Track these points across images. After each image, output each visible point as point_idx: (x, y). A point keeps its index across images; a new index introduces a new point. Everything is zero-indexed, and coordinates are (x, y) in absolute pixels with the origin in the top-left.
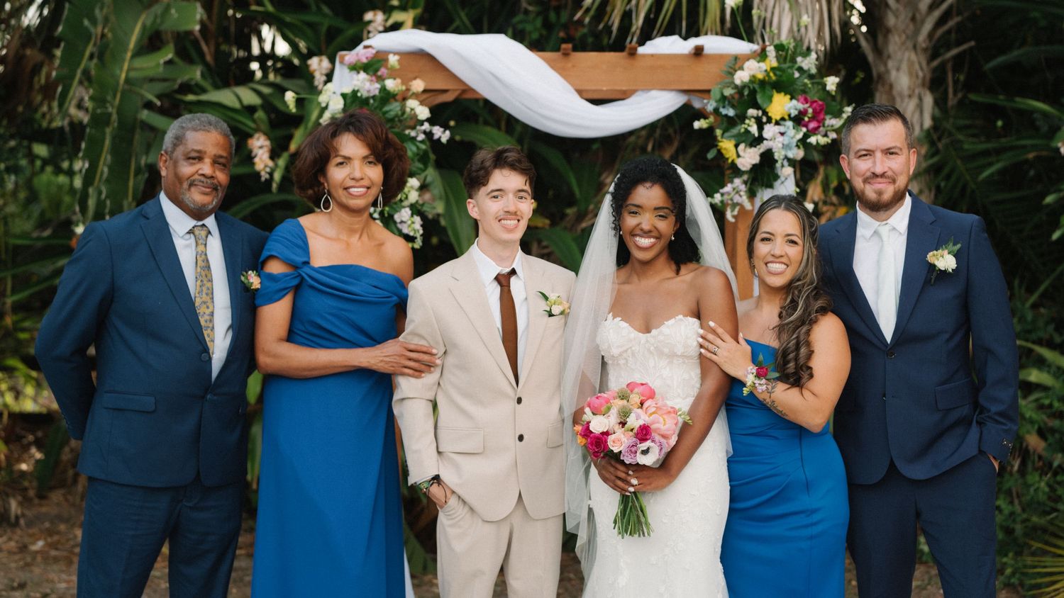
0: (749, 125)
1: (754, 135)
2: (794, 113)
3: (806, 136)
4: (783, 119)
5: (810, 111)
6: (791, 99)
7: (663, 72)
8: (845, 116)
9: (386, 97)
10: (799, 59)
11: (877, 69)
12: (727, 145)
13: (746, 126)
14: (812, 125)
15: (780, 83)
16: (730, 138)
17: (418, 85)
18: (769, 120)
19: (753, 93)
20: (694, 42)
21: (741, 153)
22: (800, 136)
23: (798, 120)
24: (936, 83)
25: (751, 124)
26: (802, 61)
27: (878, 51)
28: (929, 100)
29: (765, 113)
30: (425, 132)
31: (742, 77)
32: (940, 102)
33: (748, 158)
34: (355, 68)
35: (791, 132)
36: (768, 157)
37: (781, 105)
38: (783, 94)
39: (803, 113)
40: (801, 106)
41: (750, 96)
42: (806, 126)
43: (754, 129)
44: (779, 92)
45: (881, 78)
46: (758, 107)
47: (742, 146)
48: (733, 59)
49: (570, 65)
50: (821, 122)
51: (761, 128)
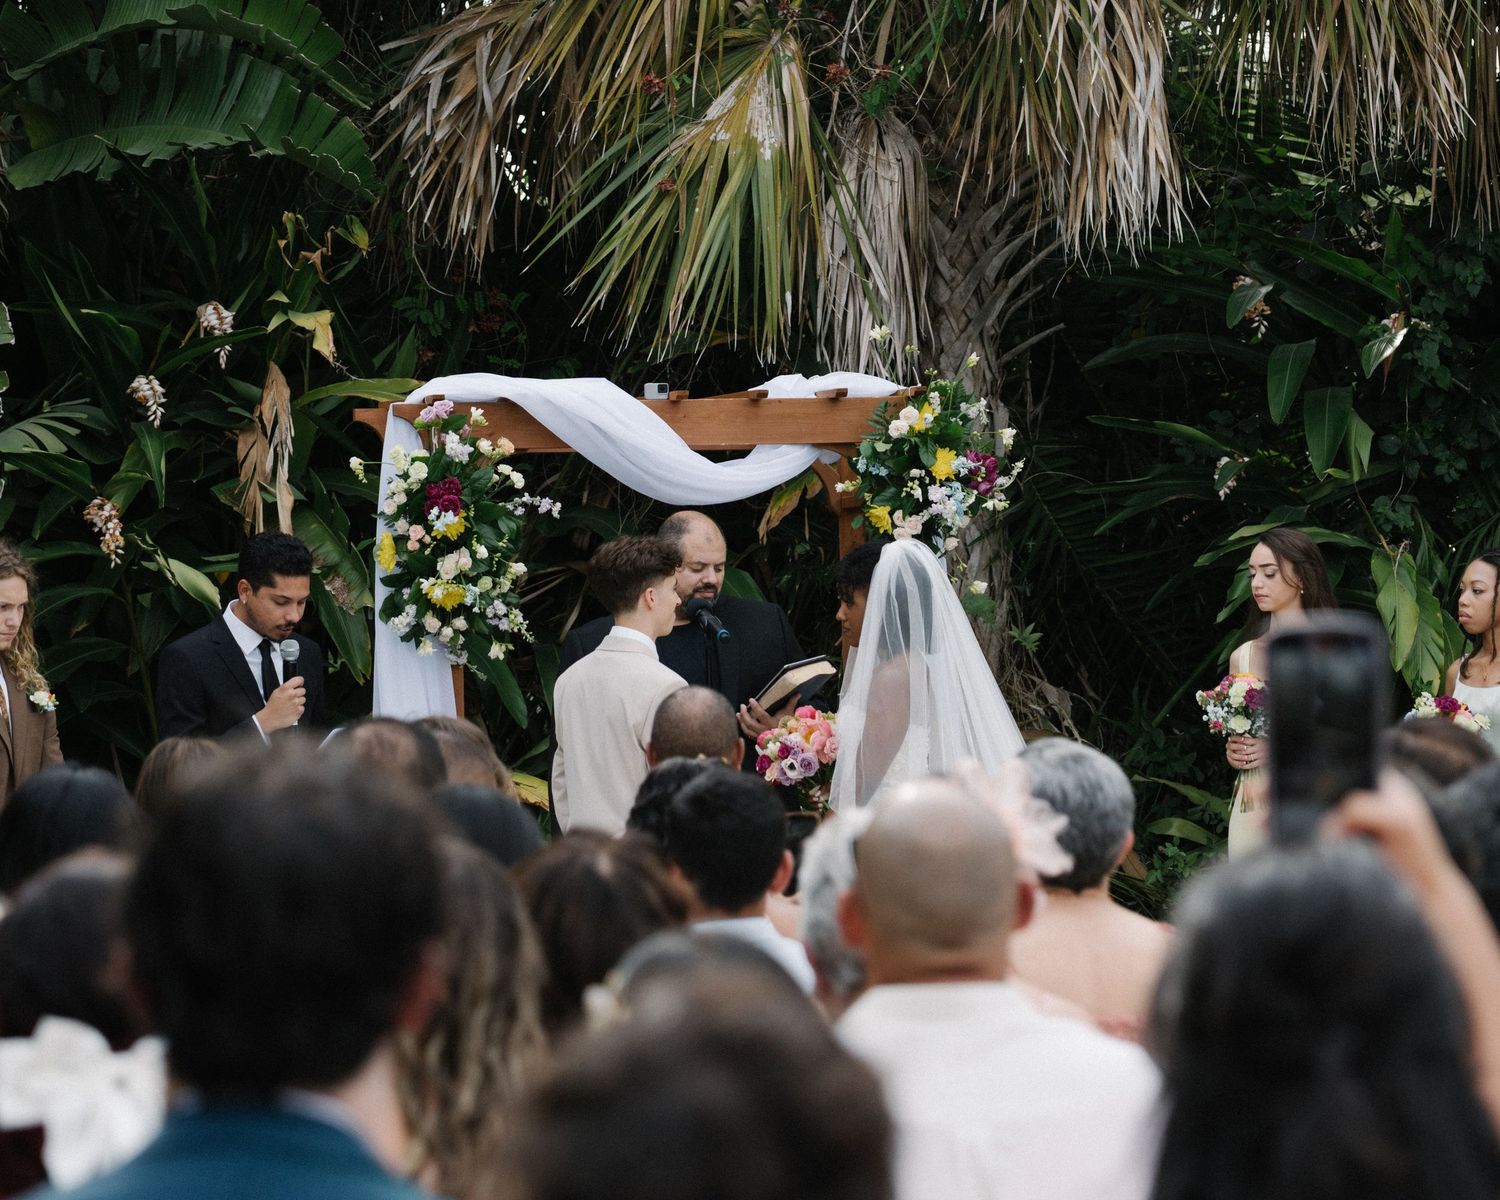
0: (912, 488)
1: (918, 499)
2: (964, 472)
3: (980, 500)
4: (948, 479)
5: (983, 469)
6: (957, 455)
7: (789, 423)
8: (1015, 472)
10: (963, 406)
12: (879, 512)
13: (909, 490)
14: (983, 487)
15: (943, 436)
16: (883, 503)
17: (508, 445)
18: (933, 481)
19: (915, 448)
21: (897, 522)
22: (972, 500)
23: (967, 481)
25: (915, 486)
26: (968, 409)
29: (929, 473)
30: (524, 505)
31: (898, 428)
33: (907, 528)
35: (960, 495)
36: (930, 525)
37: (946, 463)
38: (948, 449)
39: (973, 472)
40: (972, 465)
41: (909, 454)
42: (976, 488)
43: (918, 493)
44: (943, 447)
46: (921, 466)
47: (899, 514)
48: (883, 405)
49: (680, 415)
50: (992, 481)
51: (925, 493)
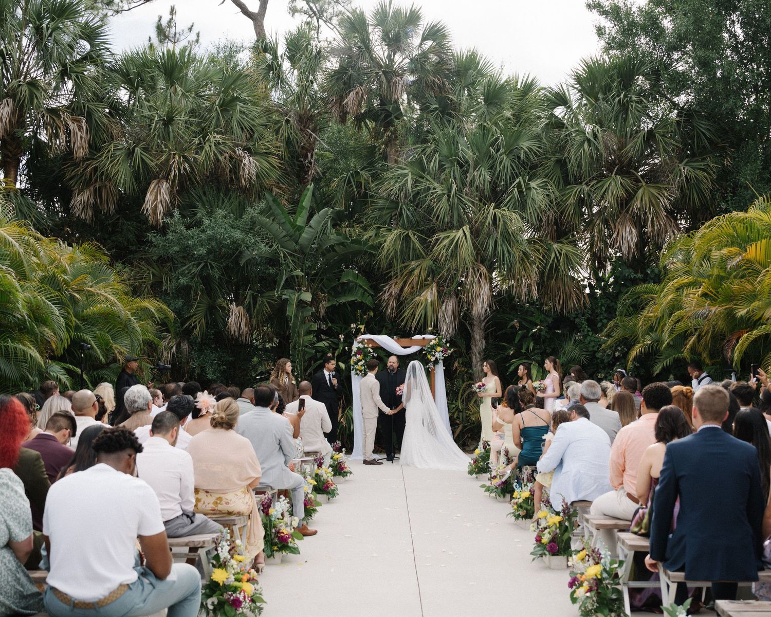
2: (441, 350)
3: (444, 355)
4: (439, 351)
6: (441, 347)
7: (417, 342)
9: (365, 348)
11: (472, 334)
12: (429, 356)
13: (432, 353)
15: (439, 344)
17: (370, 345)
18: (437, 352)
20: (423, 336)
23: (442, 352)
24: (486, 338)
26: (443, 340)
27: (472, 330)
28: (484, 342)
29: (436, 350)
30: (372, 354)
31: (431, 343)
32: (487, 342)
33: (433, 359)
34: (359, 343)
35: (441, 354)
36: (436, 358)
37: (439, 349)
39: (443, 350)
41: (433, 347)
43: (434, 353)
44: (438, 346)
45: (473, 336)
47: (432, 357)
48: (431, 339)
49: (399, 341)
50: (446, 352)
